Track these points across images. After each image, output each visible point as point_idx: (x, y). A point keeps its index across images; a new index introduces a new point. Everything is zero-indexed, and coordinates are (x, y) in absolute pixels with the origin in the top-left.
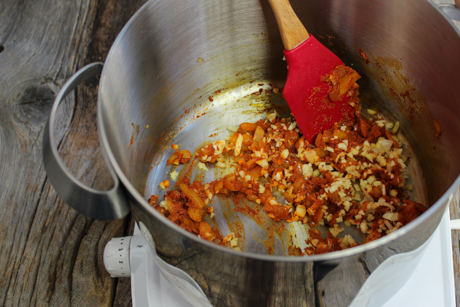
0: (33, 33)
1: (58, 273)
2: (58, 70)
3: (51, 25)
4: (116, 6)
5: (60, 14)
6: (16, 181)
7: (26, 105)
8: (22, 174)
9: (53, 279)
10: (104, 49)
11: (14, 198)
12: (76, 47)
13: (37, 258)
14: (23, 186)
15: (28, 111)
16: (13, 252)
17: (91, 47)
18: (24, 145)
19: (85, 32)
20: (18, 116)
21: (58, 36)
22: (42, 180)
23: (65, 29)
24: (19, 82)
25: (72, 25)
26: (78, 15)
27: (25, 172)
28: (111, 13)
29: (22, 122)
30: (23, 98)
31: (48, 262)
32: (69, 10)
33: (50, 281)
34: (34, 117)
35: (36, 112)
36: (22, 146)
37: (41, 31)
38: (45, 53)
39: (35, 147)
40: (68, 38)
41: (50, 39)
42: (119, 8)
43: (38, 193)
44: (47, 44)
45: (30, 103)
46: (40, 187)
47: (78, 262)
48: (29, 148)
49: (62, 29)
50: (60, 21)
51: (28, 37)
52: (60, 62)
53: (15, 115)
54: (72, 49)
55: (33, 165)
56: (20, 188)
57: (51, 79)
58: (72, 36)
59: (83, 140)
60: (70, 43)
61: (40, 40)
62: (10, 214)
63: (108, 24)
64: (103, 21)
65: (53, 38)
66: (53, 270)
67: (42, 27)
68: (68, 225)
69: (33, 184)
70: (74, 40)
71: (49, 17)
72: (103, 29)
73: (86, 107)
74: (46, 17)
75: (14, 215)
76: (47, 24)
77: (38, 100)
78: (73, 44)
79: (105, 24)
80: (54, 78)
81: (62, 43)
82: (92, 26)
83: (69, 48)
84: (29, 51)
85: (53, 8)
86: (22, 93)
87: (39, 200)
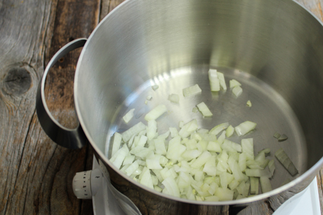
0: (12, 31)
1: (40, 199)
2: (31, 57)
3: (25, 25)
4: (69, 10)
5: (30, 17)
6: (6, 135)
7: (10, 82)
8: (10, 131)
9: (37, 204)
10: (63, 40)
11: (6, 148)
12: (43, 40)
13: (25, 190)
14: (11, 139)
15: (12, 87)
16: (8, 186)
17: (53, 39)
18: (11, 110)
19: (49, 29)
20: (5, 90)
21: (30, 33)
22: (25, 135)
23: (35, 27)
24: (4, 66)
25: (39, 25)
26: (43, 17)
27: (12, 130)
28: (66, 15)
29: (8, 94)
30: (8, 77)
31: (33, 191)
32: (37, 14)
33: (35, 205)
34: (16, 90)
35: (17, 87)
36: (9, 111)
37: (17, 30)
38: (21, 45)
39: (18, 112)
40: (37, 34)
41: (24, 35)
42: (72, 11)
43: (23, 143)
44: (22, 39)
45: (13, 80)
46: (24, 139)
47: (53, 191)
48: (14, 113)
49: (33, 27)
50: (30, 22)
51: (9, 34)
52: (32, 51)
53: (3, 90)
54: (40, 41)
55: (17, 124)
56: (10, 141)
57: (27, 63)
58: (39, 33)
59: (52, 105)
60: (39, 37)
61: (18, 36)
62: (4, 159)
63: (64, 22)
64: (61, 21)
65: (26, 34)
66: (36, 198)
67: (18, 27)
68: (45, 165)
69: (18, 138)
70: (41, 35)
71: (22, 19)
72: (61, 27)
73: (53, 82)
74: (20, 20)
75: (7, 160)
76: (21, 24)
77: (19, 78)
78: (41, 38)
79: (62, 23)
80: (29, 62)
81: (33, 37)
82: (53, 25)
83: (38, 41)
84: (11, 44)
85: (25, 13)
86: (7, 74)
87: (24, 148)
